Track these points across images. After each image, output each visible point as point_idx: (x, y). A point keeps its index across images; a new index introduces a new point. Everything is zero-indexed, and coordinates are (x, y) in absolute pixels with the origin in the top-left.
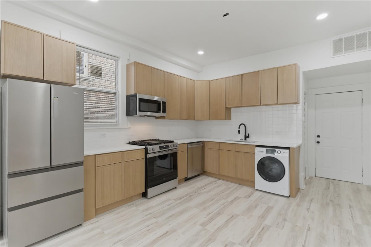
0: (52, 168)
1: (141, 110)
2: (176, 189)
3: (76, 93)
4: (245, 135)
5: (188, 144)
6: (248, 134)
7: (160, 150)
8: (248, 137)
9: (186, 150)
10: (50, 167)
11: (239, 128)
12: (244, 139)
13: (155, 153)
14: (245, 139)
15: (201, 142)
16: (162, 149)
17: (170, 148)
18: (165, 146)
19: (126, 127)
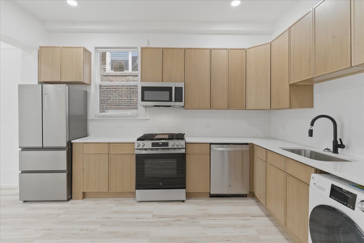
0: (43, 149)
1: (145, 99)
2: (183, 203)
3: (59, 89)
4: (335, 141)
5: (211, 145)
6: (340, 140)
7: (152, 147)
8: (342, 146)
9: (209, 153)
10: (42, 147)
11: (312, 124)
12: (331, 148)
13: (146, 149)
14: (335, 151)
15: (247, 144)
16: (156, 147)
17: (170, 146)
18: (161, 144)
19: (144, 118)
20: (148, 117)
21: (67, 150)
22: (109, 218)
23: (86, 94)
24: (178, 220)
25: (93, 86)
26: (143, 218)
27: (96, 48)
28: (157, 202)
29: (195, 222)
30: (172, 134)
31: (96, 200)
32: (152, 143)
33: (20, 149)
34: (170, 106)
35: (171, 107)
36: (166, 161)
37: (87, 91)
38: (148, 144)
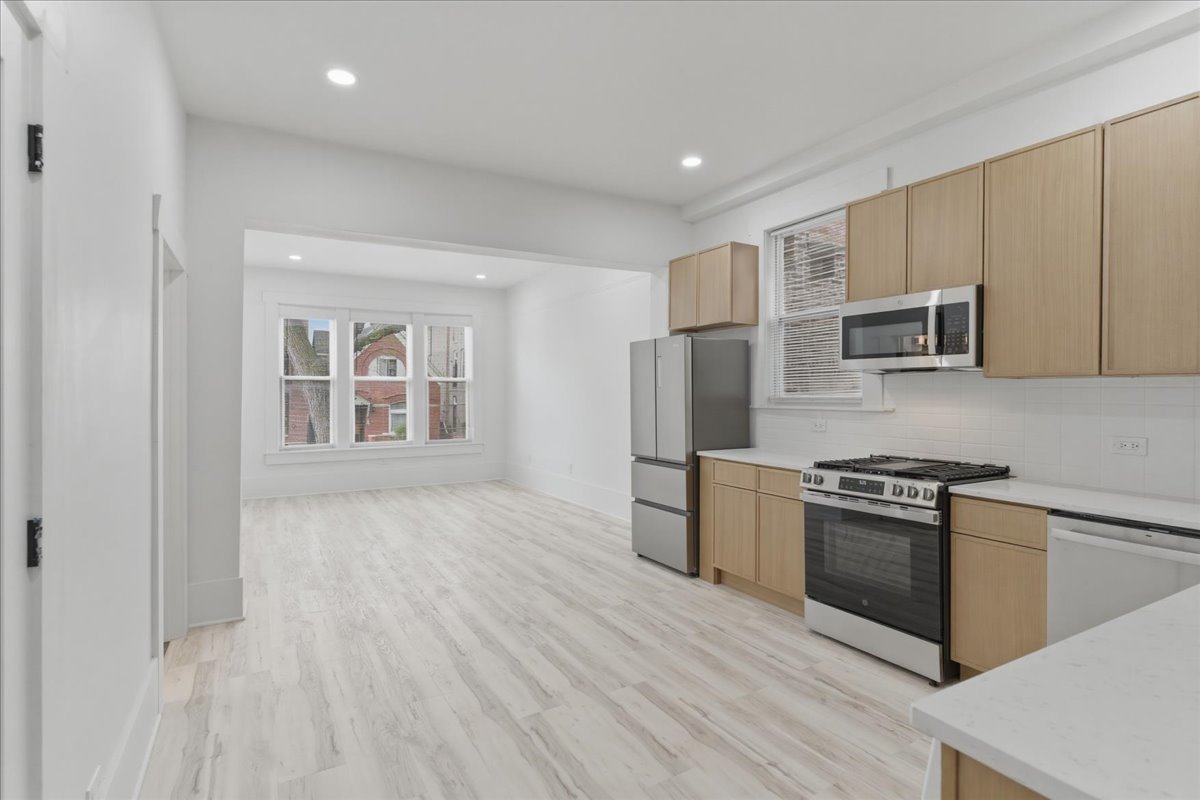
1: (852, 353)
5: (1051, 519)
7: (840, 488)
10: (656, 459)
16: (848, 490)
17: (887, 495)
18: (865, 483)
19: (879, 408)
20: (889, 405)
21: (688, 468)
22: (722, 630)
23: (747, 349)
24: (856, 706)
25: (761, 328)
26: (781, 662)
27: (769, 232)
28: (861, 654)
29: (896, 735)
30: (958, 464)
31: (734, 594)
32: (842, 478)
33: (633, 458)
34: (933, 369)
35: (935, 373)
36: (888, 541)
37: (747, 342)
38: (832, 479)
